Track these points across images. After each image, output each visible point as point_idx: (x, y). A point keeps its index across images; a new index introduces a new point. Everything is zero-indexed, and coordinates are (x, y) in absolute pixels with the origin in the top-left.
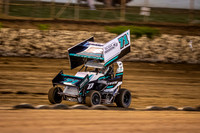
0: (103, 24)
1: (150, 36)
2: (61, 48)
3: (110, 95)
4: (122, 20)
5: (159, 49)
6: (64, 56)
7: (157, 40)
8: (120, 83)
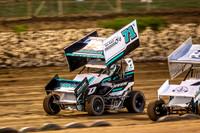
0: (95, 18)
1: (155, 27)
2: (44, 53)
3: (118, 99)
4: (119, 10)
5: (168, 43)
6: (48, 63)
7: (164, 32)
8: (131, 84)
